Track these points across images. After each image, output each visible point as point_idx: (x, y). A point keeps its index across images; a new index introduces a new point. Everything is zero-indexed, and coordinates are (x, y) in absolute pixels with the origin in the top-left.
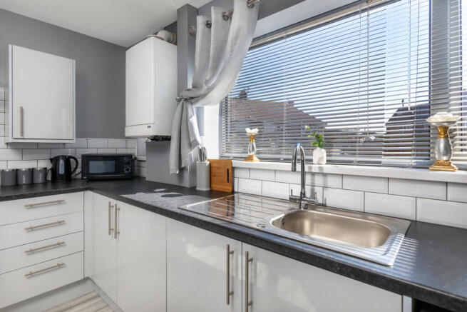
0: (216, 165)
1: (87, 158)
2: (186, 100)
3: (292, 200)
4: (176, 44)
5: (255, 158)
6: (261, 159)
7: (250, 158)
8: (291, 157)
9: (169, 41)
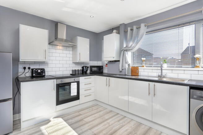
0: (133, 68)
1: (91, 67)
2: (124, 50)
3: (159, 76)
4: (119, 34)
5: (145, 66)
6: (146, 67)
7: (143, 66)
8: (160, 66)
9: (117, 33)
